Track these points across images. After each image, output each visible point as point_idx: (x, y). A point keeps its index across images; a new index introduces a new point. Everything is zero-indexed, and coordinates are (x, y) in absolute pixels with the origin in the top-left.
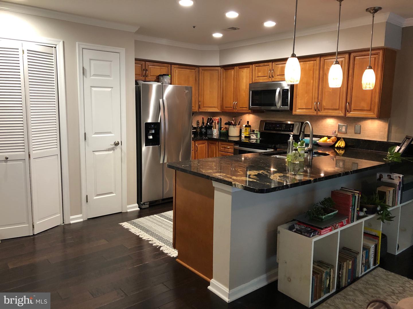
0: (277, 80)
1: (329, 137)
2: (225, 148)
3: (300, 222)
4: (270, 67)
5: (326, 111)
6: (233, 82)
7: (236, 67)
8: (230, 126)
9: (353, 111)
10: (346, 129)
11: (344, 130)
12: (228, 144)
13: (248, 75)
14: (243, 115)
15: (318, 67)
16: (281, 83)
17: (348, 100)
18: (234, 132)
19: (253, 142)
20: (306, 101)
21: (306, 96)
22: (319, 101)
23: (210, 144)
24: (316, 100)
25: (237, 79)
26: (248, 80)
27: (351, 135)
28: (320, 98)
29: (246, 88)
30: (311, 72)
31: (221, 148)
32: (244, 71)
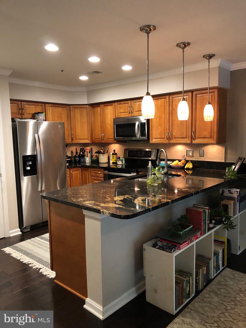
0: (135, 115)
1: (180, 161)
2: (96, 173)
3: (162, 239)
4: (130, 105)
5: (176, 139)
6: (99, 117)
7: (101, 105)
8: (100, 154)
9: (197, 139)
10: (193, 154)
11: (191, 154)
12: (98, 169)
13: (112, 112)
14: (110, 144)
15: (168, 104)
16: (139, 118)
17: (193, 130)
18: (103, 159)
19: (119, 167)
20: (160, 132)
21: (160, 127)
22: (170, 131)
23: (83, 171)
24: (168, 131)
25: (103, 115)
26: (112, 116)
27: (197, 158)
28: (170, 129)
29: (111, 122)
30: (163, 108)
31: (93, 174)
32: (108, 108)
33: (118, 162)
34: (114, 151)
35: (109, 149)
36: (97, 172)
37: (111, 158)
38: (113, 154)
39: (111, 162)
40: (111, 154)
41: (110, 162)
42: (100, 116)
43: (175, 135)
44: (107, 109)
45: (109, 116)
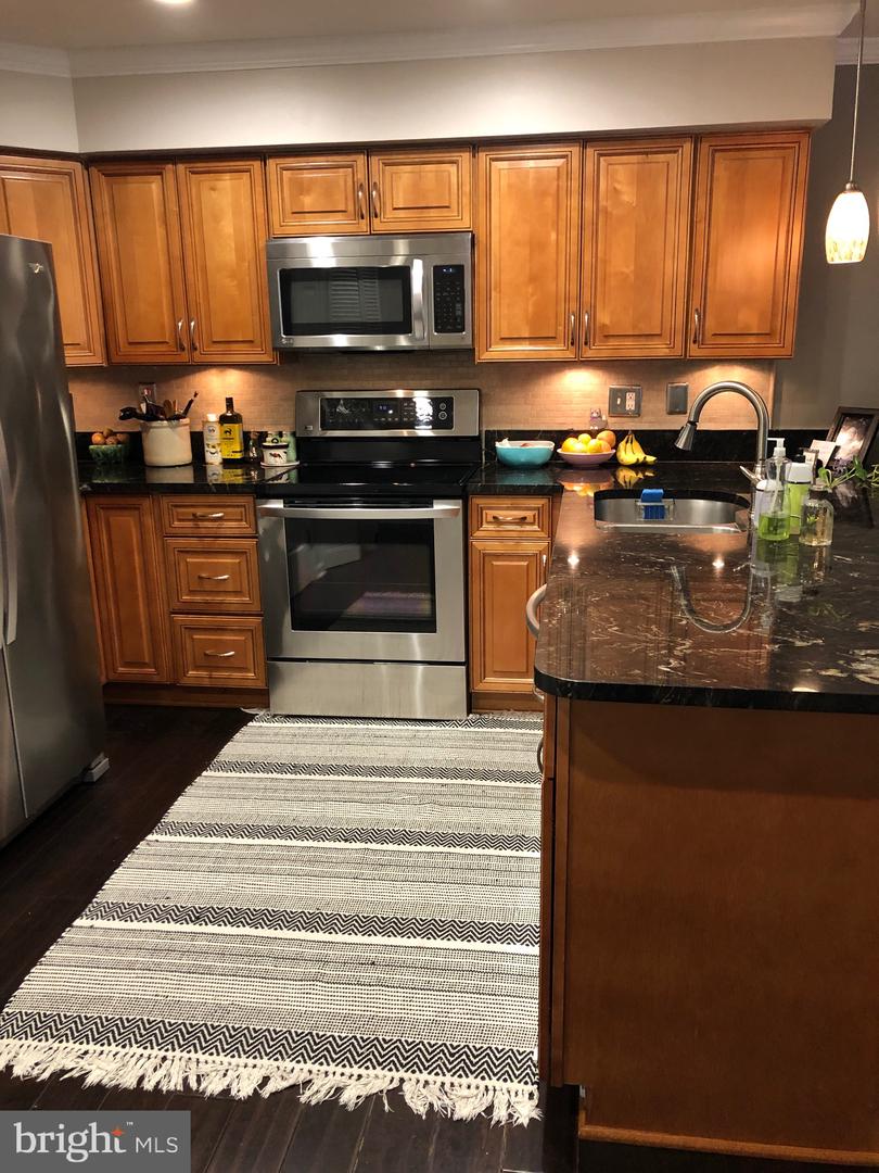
4: (361, 176)
5: (613, 343)
7: (170, 166)
11: (630, 404)
12: (212, 499)
15: (575, 184)
17: (696, 303)
18: (169, 446)
20: (530, 309)
21: (530, 290)
22: (586, 307)
24: (574, 306)
27: (657, 418)
28: (586, 297)
29: (240, 257)
31: (176, 524)
32: (220, 184)
33: (275, 456)
34: (229, 402)
35: (196, 395)
36: (199, 512)
37: (214, 438)
38: (223, 420)
39: (214, 458)
40: (213, 418)
41: (209, 458)
42: (165, 223)
43: (607, 321)
44: (213, 189)
45: (227, 227)
